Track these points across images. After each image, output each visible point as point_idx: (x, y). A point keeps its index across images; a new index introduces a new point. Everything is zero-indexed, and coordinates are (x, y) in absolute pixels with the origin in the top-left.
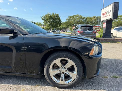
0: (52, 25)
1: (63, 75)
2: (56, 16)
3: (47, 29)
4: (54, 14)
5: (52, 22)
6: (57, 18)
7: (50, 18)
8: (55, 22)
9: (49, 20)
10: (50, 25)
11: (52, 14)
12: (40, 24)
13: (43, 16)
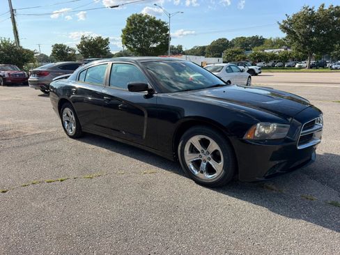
0: (310, 46)
1: (203, 165)
2: (333, 14)
3: (297, 57)
4: (326, 8)
5: (312, 34)
6: (335, 19)
7: (308, 23)
8: (323, 35)
9: (302, 30)
10: (305, 44)
11: (316, 10)
12: (278, 43)
13: (286, 19)
